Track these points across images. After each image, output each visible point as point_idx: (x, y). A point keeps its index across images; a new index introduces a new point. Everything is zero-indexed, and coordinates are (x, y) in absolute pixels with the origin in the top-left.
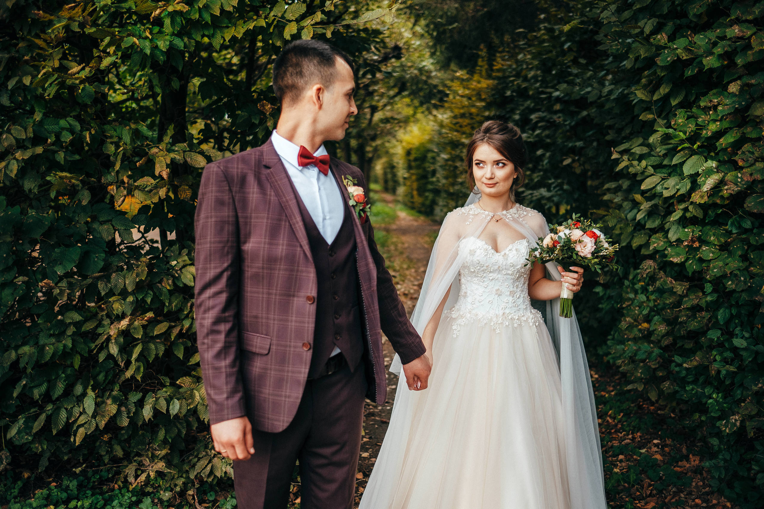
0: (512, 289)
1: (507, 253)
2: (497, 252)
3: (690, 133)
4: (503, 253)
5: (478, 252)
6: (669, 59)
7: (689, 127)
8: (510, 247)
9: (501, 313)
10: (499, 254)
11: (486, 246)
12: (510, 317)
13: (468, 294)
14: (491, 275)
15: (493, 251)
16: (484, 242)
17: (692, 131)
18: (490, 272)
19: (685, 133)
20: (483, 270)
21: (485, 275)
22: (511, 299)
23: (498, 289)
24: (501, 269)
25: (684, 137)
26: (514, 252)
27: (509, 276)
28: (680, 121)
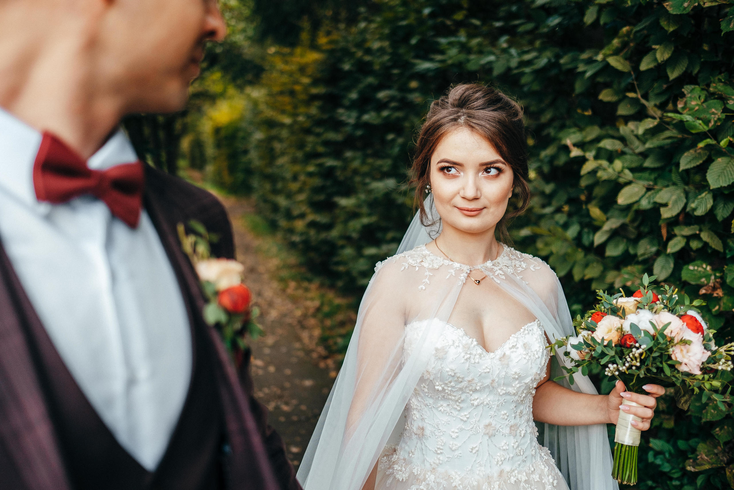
0: (513, 422)
1: (508, 353)
2: (487, 351)
3: (716, 122)
4: (499, 353)
5: (452, 353)
6: (686, 5)
7: (713, 113)
8: (512, 340)
9: (495, 472)
10: (492, 355)
11: (467, 340)
12: (513, 480)
13: (427, 432)
14: (475, 396)
15: (479, 350)
16: (461, 332)
17: (719, 119)
18: (475, 391)
19: (707, 122)
20: (461, 389)
21: (463, 397)
22: (512, 441)
23: (490, 425)
24: (495, 385)
25: (706, 128)
26: (521, 350)
27: (508, 397)
28: (693, 103)
